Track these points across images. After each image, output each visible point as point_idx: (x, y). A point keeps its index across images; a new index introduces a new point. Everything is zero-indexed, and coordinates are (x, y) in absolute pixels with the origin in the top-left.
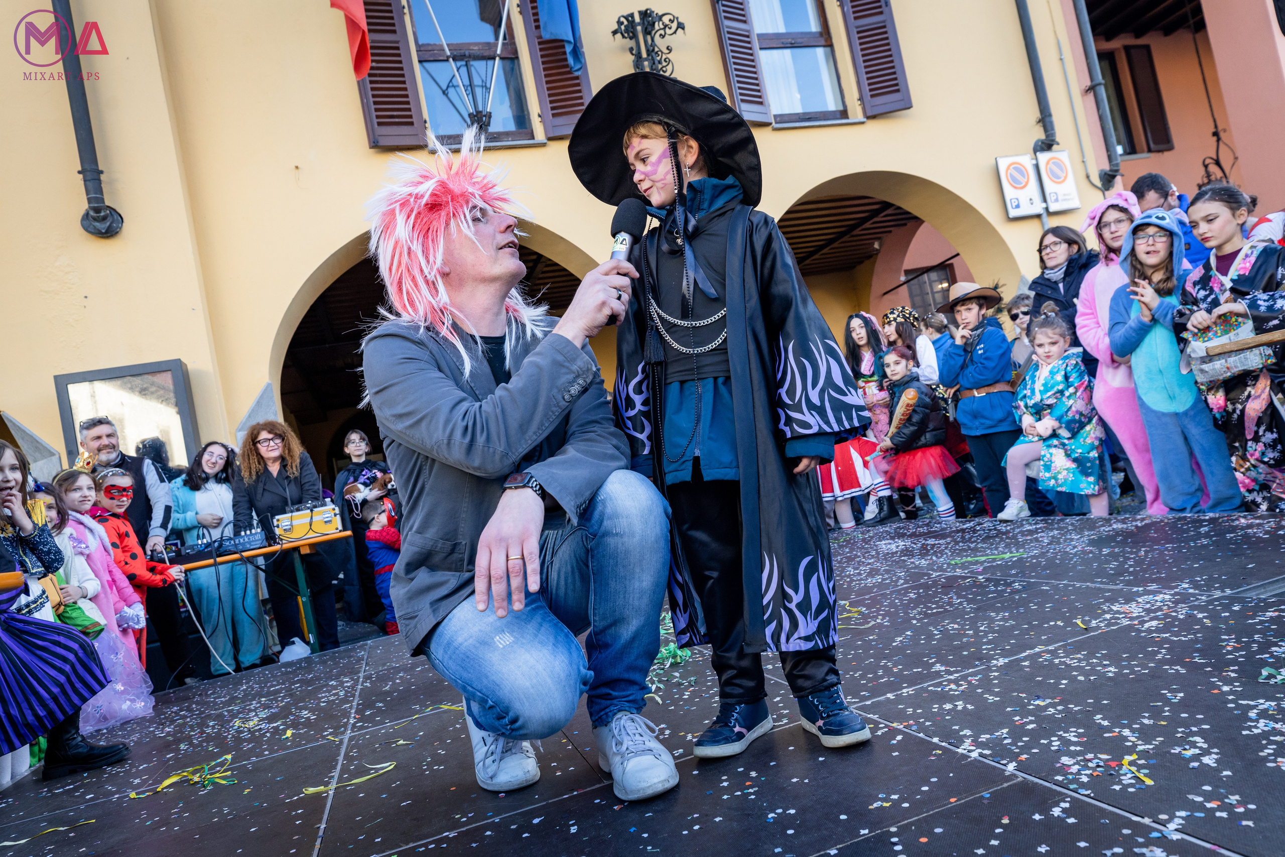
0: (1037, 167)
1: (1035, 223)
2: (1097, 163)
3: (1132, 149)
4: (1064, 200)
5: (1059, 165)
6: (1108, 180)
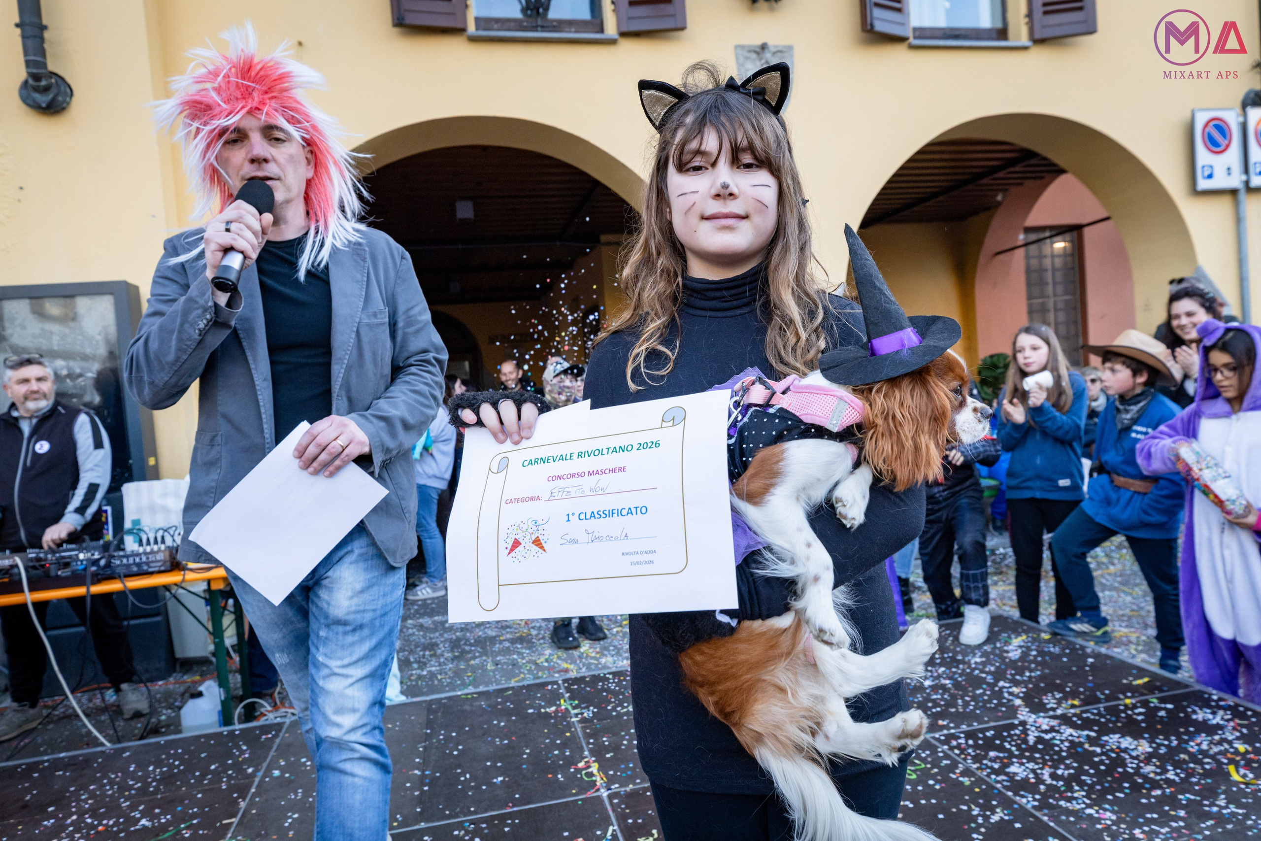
0: (1244, 126)
1: (1227, 200)
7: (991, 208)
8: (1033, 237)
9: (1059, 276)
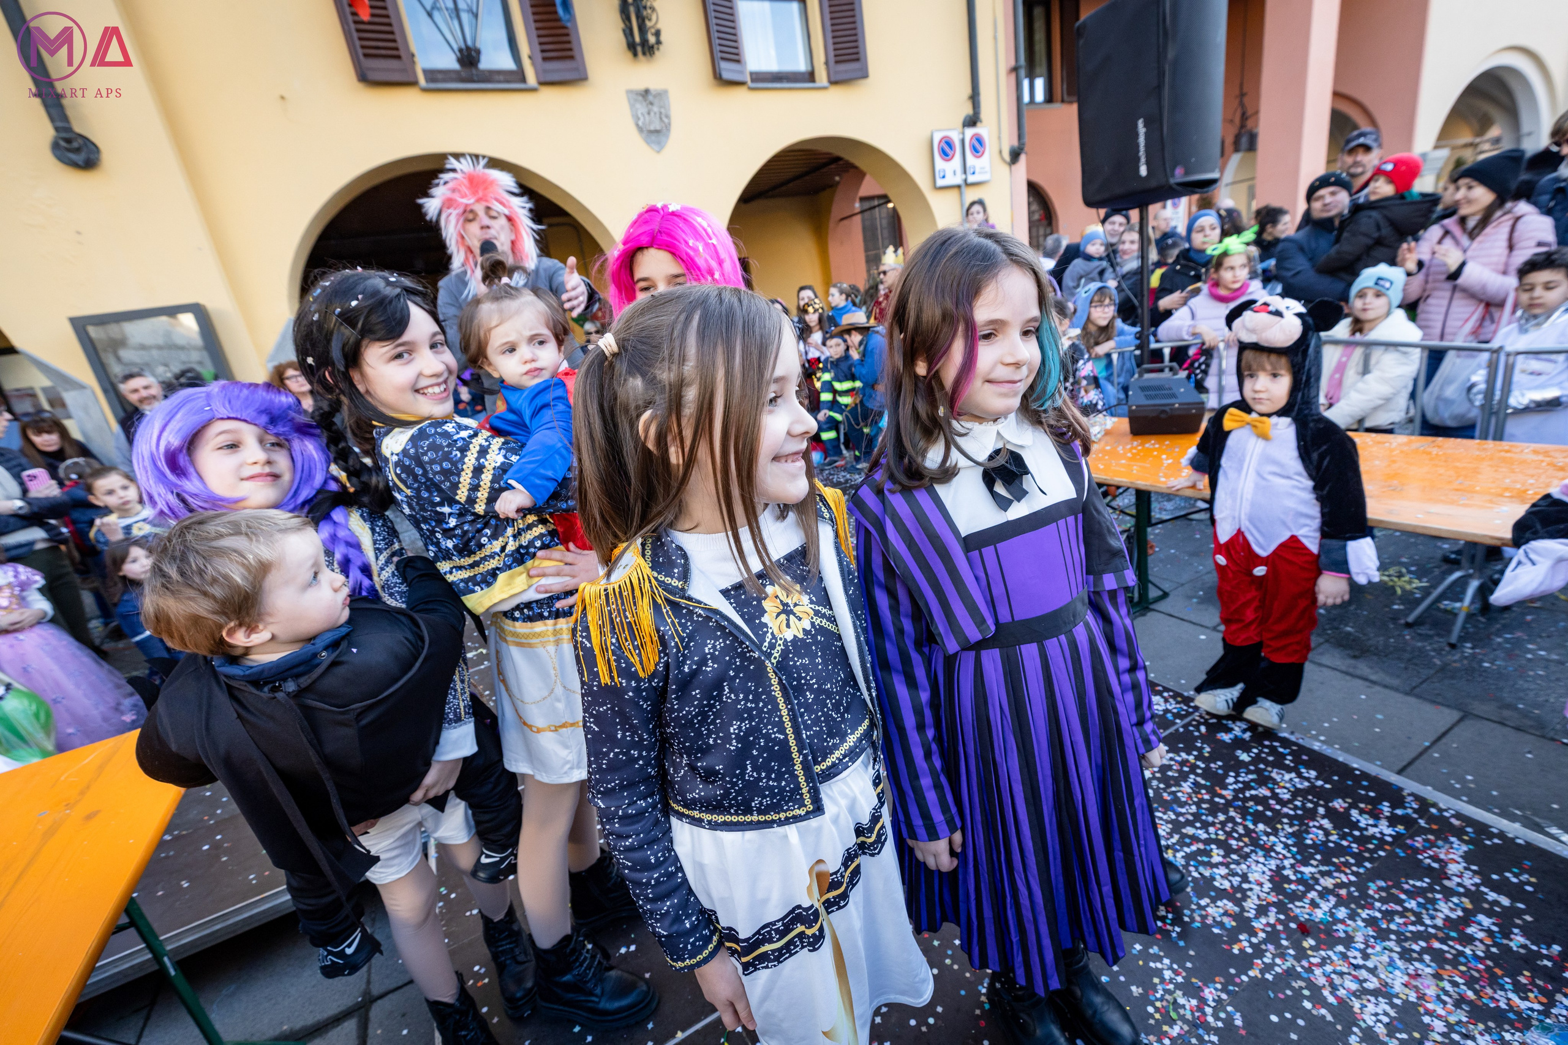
0: (963, 141)
1: (955, 192)
2: (1009, 140)
3: (1050, 98)
4: (980, 173)
5: (979, 140)
6: (1015, 156)
7: (833, 186)
8: (867, 205)
9: (886, 233)
